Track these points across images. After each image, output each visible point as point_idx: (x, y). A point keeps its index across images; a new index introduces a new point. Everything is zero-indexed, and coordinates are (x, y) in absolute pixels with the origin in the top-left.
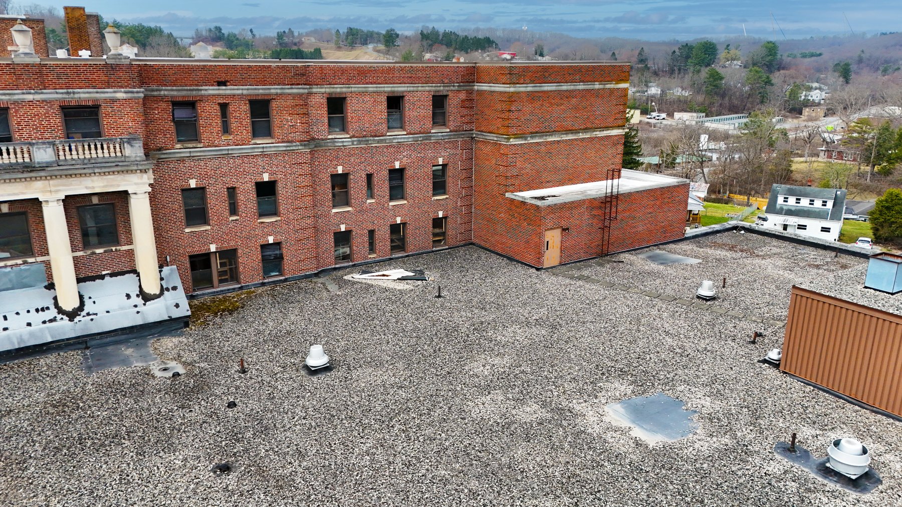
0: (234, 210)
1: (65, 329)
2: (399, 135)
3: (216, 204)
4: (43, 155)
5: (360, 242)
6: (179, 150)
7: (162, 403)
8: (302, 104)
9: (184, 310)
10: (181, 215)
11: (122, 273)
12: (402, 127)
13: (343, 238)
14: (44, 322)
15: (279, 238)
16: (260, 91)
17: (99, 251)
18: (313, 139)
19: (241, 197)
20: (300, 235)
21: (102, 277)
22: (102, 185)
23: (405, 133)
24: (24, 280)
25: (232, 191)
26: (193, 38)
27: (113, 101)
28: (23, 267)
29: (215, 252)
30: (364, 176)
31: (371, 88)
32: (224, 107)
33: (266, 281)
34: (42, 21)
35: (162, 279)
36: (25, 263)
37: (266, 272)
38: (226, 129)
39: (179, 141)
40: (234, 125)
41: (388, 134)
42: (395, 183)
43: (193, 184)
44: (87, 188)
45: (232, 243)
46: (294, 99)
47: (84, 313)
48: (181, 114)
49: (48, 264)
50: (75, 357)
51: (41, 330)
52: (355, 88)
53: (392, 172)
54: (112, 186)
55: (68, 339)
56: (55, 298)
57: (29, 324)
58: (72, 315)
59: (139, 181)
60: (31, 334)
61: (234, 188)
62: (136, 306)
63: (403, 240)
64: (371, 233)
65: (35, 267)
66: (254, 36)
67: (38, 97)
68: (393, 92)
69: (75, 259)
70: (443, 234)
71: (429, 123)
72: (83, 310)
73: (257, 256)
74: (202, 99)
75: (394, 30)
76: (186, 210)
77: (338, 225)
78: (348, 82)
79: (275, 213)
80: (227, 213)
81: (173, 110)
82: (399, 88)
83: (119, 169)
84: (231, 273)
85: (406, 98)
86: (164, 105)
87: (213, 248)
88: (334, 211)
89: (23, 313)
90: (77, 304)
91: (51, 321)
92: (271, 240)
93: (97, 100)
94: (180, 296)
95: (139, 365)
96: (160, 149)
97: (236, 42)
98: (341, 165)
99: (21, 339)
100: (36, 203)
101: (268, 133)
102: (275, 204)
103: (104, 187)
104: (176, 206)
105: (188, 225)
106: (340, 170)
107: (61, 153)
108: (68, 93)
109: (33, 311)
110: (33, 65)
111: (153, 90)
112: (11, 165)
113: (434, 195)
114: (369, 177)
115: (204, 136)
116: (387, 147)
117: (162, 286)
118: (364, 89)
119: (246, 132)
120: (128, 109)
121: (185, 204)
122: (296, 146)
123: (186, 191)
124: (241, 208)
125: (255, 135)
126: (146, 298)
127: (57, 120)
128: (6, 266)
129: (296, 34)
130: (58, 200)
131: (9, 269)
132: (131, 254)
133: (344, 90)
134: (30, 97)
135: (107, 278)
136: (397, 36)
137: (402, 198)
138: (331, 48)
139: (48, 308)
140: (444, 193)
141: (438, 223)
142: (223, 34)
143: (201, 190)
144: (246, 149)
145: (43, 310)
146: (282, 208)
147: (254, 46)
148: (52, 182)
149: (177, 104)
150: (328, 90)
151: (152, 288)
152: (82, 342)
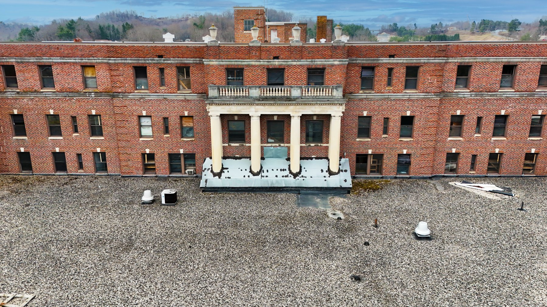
0: (385, 131)
1: (291, 182)
2: (508, 92)
3: (376, 127)
4: (296, 93)
5: (464, 162)
6: (362, 94)
7: (330, 232)
8: (441, 69)
9: (349, 184)
10: (356, 131)
11: (321, 158)
12: (512, 87)
13: (453, 157)
14: (283, 176)
15: (410, 152)
16: (414, 61)
17: (312, 145)
18: (444, 92)
19: (391, 124)
20: (423, 152)
21: (311, 159)
22: (319, 110)
23: (514, 91)
24: (278, 154)
25: (386, 120)
26: (380, 30)
27: (332, 66)
28: (279, 148)
29: (371, 154)
30: (475, 118)
31: (492, 59)
32: (390, 70)
33: (398, 176)
34: (306, 24)
35: (340, 165)
36: (280, 146)
37: (399, 171)
38: (389, 83)
39: (362, 89)
40: (394, 81)
41: (499, 91)
42: (499, 125)
43: (365, 114)
44: (312, 111)
45: (381, 151)
46: (435, 66)
47: (300, 176)
48: (366, 73)
49: (289, 148)
50: (293, 197)
51: (281, 180)
52: (479, 59)
53: (498, 117)
54: (324, 111)
55: (292, 187)
56: (289, 166)
57: (277, 176)
58: (295, 175)
59: (337, 110)
60: (277, 182)
61: (388, 118)
62: (325, 177)
63: (498, 165)
64: (474, 157)
65: (284, 148)
66: (416, 27)
67: (298, 63)
68: (509, 62)
69: (301, 147)
70: (533, 165)
71: (535, 85)
72: (300, 174)
73: (395, 160)
74: (379, 65)
75: (517, 20)
76: (359, 128)
77: (451, 149)
78: (476, 55)
79: (410, 136)
80: (381, 132)
81: (362, 72)
82: (514, 60)
83: (329, 102)
84: (378, 168)
85: (519, 66)
86: (357, 68)
87: (370, 152)
88: (450, 139)
89: (275, 170)
90: (298, 171)
91: (286, 176)
92: (405, 152)
93: (325, 65)
94: (347, 176)
95: (322, 208)
96: (351, 93)
97: (404, 32)
98: (460, 109)
99: (272, 183)
100: (289, 117)
101: (415, 87)
102: (411, 130)
103: (320, 111)
104: (354, 126)
105: (359, 137)
106: (458, 113)
107: (304, 92)
108: (312, 61)
109: (279, 170)
110: (299, 47)
111: (353, 60)
112: (281, 97)
113: (530, 136)
114: (479, 119)
115: (376, 87)
116: (497, 100)
117: (339, 168)
118: (486, 60)
119: (401, 86)
120: (339, 70)
121: (359, 125)
122: (431, 95)
123: (361, 117)
124: (390, 130)
125: (406, 87)
126: (331, 173)
127: (304, 76)
128: (271, 146)
129: (444, 25)
130: (298, 116)
131: (272, 148)
132: (327, 148)
133: (471, 60)
134: (294, 63)
135: (314, 160)
136: (520, 23)
137: (503, 136)
138: (467, 34)
139: (285, 170)
140: (539, 136)
141: (529, 156)
142: (398, 27)
143: (369, 117)
144: (399, 96)
145: (283, 170)
146: (415, 134)
147: (415, 34)
148: (297, 107)
149: (364, 68)
150: (459, 61)
151: (334, 169)
152: (297, 190)
